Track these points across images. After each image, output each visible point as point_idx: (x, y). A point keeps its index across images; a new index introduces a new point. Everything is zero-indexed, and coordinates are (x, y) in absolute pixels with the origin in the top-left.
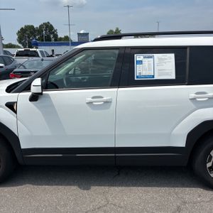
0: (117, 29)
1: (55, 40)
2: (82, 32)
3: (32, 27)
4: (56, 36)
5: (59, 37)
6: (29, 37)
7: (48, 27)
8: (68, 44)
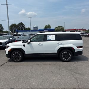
0: (49, 25)
1: (24, 29)
2: (35, 26)
3: (15, 24)
4: (24, 28)
5: (26, 28)
6: (14, 28)
7: (22, 24)
8: (30, 31)
